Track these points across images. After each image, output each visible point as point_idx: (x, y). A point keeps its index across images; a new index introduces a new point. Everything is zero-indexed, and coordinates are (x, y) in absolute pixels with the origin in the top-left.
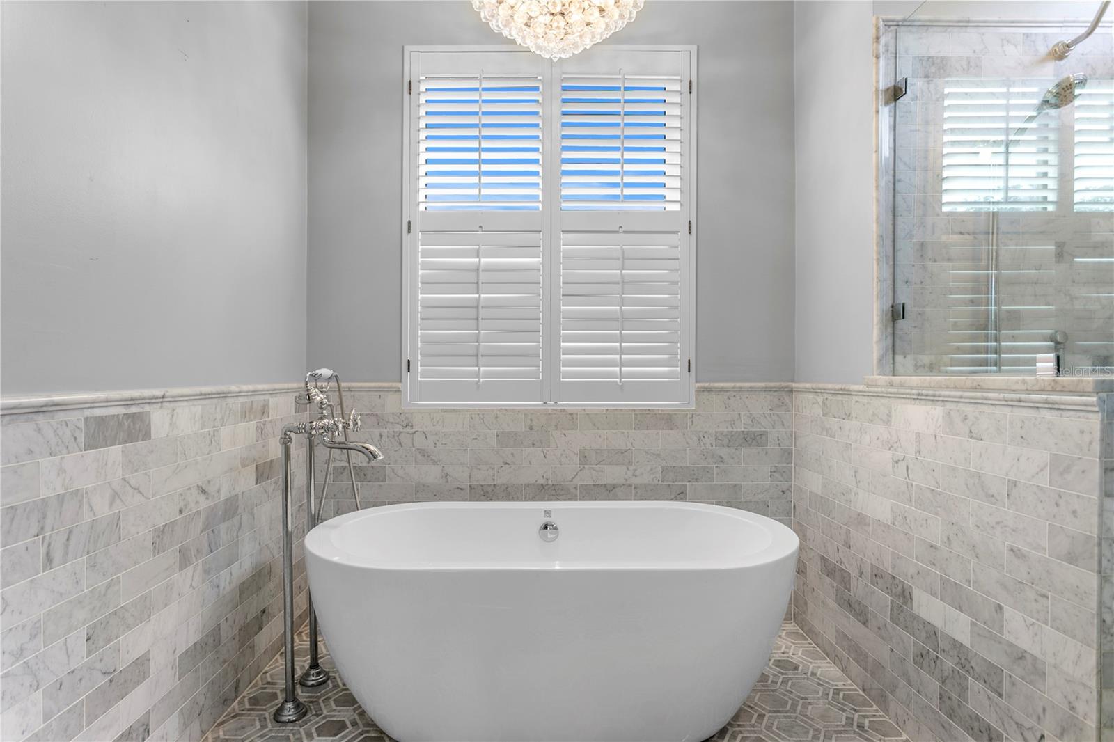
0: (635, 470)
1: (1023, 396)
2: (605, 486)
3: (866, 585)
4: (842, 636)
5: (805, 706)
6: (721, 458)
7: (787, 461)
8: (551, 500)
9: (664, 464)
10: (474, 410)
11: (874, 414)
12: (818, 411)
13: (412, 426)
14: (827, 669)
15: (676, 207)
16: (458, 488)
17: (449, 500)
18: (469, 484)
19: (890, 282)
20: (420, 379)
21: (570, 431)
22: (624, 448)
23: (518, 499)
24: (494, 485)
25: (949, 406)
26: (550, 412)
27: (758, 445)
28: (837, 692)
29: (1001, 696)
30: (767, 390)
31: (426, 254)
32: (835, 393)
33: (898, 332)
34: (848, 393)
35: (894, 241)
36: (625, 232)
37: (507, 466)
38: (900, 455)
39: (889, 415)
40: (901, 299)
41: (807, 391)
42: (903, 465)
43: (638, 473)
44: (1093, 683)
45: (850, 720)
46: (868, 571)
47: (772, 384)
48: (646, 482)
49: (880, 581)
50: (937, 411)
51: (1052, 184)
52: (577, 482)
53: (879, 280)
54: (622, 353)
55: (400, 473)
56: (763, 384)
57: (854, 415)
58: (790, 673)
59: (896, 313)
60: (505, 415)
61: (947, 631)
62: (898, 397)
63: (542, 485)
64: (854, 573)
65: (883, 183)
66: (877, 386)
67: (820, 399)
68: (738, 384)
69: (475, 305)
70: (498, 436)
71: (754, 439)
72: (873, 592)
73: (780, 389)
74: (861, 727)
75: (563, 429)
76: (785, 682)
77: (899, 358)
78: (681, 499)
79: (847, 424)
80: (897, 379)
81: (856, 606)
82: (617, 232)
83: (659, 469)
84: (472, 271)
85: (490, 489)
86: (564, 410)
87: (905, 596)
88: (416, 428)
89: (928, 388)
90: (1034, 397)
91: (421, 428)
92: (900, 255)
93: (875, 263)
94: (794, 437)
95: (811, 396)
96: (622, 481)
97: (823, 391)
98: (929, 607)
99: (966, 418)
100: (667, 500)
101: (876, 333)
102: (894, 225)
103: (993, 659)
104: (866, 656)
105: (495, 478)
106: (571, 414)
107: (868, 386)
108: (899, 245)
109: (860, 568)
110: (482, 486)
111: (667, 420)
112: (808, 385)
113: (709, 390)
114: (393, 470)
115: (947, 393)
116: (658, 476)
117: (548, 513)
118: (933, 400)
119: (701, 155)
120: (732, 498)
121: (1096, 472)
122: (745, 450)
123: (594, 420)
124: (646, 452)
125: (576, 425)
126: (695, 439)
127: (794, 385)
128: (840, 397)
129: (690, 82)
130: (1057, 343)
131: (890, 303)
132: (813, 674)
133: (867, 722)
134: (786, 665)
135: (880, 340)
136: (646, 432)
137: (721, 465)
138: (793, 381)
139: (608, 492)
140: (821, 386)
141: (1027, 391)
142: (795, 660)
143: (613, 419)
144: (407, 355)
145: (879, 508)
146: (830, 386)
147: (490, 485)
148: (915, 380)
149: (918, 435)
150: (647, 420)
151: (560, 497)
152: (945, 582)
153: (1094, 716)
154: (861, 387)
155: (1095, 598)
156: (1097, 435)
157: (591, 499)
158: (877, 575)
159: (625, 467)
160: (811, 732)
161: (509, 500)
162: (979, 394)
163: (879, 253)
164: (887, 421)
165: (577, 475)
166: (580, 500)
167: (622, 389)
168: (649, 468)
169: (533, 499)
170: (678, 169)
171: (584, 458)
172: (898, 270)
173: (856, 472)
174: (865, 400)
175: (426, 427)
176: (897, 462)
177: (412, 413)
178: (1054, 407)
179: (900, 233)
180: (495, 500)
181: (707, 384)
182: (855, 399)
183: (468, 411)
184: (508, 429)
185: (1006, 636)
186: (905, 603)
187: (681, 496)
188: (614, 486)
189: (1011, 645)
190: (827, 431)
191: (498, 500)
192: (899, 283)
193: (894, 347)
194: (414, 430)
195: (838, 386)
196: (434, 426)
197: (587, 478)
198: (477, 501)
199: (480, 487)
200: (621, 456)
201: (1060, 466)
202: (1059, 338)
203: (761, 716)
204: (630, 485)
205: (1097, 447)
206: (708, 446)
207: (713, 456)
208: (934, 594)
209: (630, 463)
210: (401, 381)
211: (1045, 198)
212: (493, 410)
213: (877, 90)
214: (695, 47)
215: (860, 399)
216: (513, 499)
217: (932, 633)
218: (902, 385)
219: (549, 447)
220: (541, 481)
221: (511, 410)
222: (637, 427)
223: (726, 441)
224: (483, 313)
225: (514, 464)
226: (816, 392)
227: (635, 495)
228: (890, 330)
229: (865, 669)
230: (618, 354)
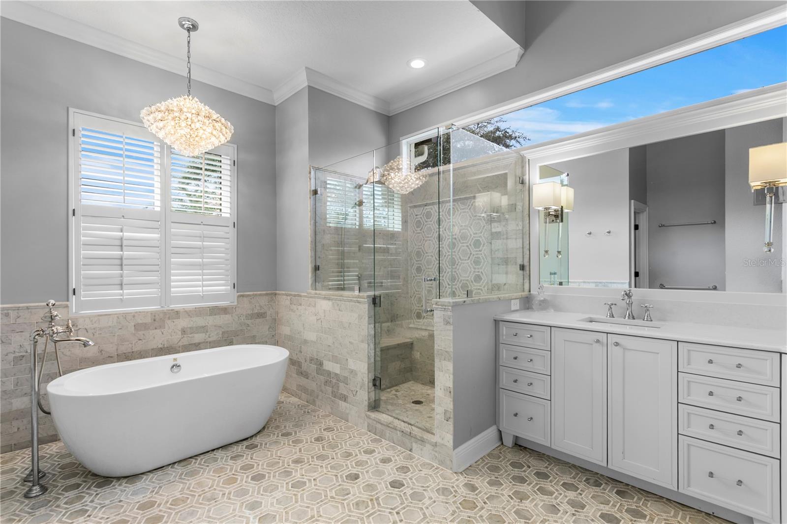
0: (210, 335)
1: (352, 299)
2: (195, 344)
3: (308, 364)
4: (299, 386)
5: (289, 412)
6: (248, 324)
7: (275, 322)
8: (166, 355)
9: (223, 330)
10: (120, 314)
11: (310, 304)
12: (288, 302)
13: (77, 326)
14: (294, 400)
15: (228, 215)
16: (109, 357)
17: (103, 364)
18: (116, 354)
19: (314, 257)
20: (82, 299)
21: (176, 320)
22: (204, 325)
23: (147, 357)
24: (133, 352)
25: (334, 301)
26: (166, 311)
27: (263, 317)
28: (299, 405)
29: (347, 385)
30: (267, 294)
31: (85, 229)
32: (295, 296)
33: (317, 275)
34: (299, 296)
35: (315, 243)
36: (204, 225)
37: (141, 341)
38: (319, 317)
39: (315, 304)
40: (318, 264)
41: (283, 294)
42: (320, 321)
43: (211, 336)
44: (367, 372)
45: (305, 412)
46: (308, 359)
47: (269, 292)
48: (215, 339)
49: (313, 362)
50: (330, 303)
51: (357, 219)
52: (181, 344)
53: (311, 257)
54: (203, 281)
55: (68, 353)
56: (264, 292)
57: (302, 304)
58: (281, 405)
59: (316, 268)
60: (139, 315)
61: (334, 371)
62: (318, 298)
63: (161, 348)
64: (303, 361)
65: (312, 223)
66: (311, 294)
67: (289, 298)
68: (255, 293)
69: (120, 257)
70: (135, 326)
71: (261, 315)
72: (310, 366)
73: (272, 294)
74: (308, 412)
75: (172, 319)
76: (280, 408)
77: (317, 283)
78: (231, 345)
79: (299, 307)
80: (317, 292)
81: (304, 373)
82: (200, 224)
83: (221, 333)
84: (118, 239)
85: (130, 355)
86: (173, 310)
87: (321, 364)
88: (79, 327)
89: (328, 296)
90: (354, 299)
91: (83, 326)
92: (317, 248)
93: (310, 251)
94: (277, 313)
95: (285, 297)
96: (204, 341)
97: (291, 295)
98: (329, 366)
99: (338, 305)
100: (225, 346)
101: (310, 275)
102: (315, 238)
103: (346, 375)
104: (308, 390)
105: (133, 348)
106: (177, 312)
107: (308, 294)
108: (317, 244)
109: (305, 359)
110: (125, 353)
111: (224, 310)
112: (284, 292)
113: (243, 296)
114: (63, 353)
115: (333, 297)
116: (220, 336)
117: (175, 360)
118: (329, 299)
119: (239, 194)
120: (253, 340)
121: (367, 318)
122: (258, 320)
123: (189, 313)
124: (215, 326)
125: (180, 316)
126: (237, 318)
127: (277, 292)
128: (297, 298)
129: (234, 161)
130: (359, 277)
131: (314, 265)
132: (289, 403)
133: (310, 411)
134: (280, 403)
135: (312, 278)
136: (215, 316)
137: (249, 328)
138: (276, 290)
139: (197, 346)
140: (289, 293)
141: (353, 298)
142: (282, 400)
143: (199, 312)
144: (73, 285)
145: (311, 336)
146: (293, 293)
147: (130, 352)
148: (324, 292)
149: (324, 310)
150: (215, 311)
151: (171, 353)
152: (333, 356)
153: (367, 380)
154: (305, 294)
155: (367, 351)
156: (367, 309)
157: (188, 351)
158: (312, 360)
159: (204, 334)
160: (293, 419)
161: (142, 358)
162: (341, 298)
163: (311, 247)
164: (315, 306)
165: (180, 341)
166: (182, 352)
167: (203, 298)
168: (216, 333)
169: (156, 356)
170: (229, 198)
171: (184, 331)
172: (317, 253)
173: (303, 325)
174: (307, 299)
175: (87, 325)
176: (318, 320)
177: (77, 319)
178: (358, 302)
179: (317, 241)
180: (133, 360)
181: (242, 294)
182: (303, 298)
183: (116, 314)
184: (141, 322)
185: (349, 367)
186: (321, 366)
187: (231, 343)
188: (199, 344)
189: (350, 369)
190: (292, 310)
191: (135, 359)
192: (317, 258)
193: (316, 279)
194: (78, 328)
195: (296, 293)
196: (93, 324)
197: (185, 341)
198: (122, 362)
199: (124, 355)
200: (203, 329)
201: (360, 317)
202: (359, 276)
203: (276, 420)
204: (207, 342)
205: (367, 312)
206: (242, 320)
207: (245, 325)
208: (330, 361)
209: (207, 332)
210: (68, 301)
211: (356, 223)
212: (131, 313)
213: (310, 191)
214: (236, 146)
215: (305, 298)
216: (144, 358)
217: (329, 373)
218: (319, 294)
219: (165, 328)
220: (160, 346)
221: (143, 312)
222: (211, 315)
223: (250, 318)
224: (125, 262)
225: (144, 339)
226: (287, 295)
227: (210, 346)
228: (314, 274)
229: (308, 394)
230: (200, 281)
